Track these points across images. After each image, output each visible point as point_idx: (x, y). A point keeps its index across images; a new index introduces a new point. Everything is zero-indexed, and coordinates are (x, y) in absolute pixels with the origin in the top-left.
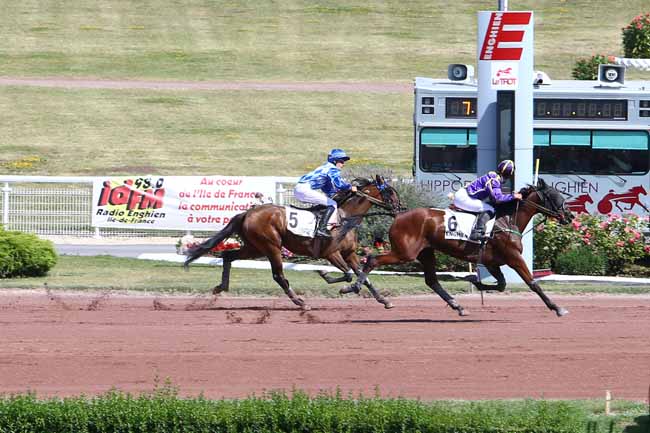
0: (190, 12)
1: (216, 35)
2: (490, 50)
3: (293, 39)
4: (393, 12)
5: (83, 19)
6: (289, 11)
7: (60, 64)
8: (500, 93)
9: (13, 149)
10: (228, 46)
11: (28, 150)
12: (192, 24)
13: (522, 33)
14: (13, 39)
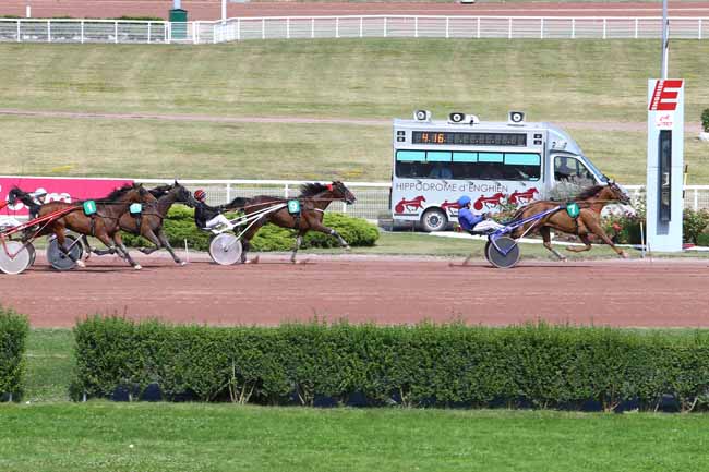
0: (453, 77)
1: (470, 91)
2: (655, 104)
3: (519, 94)
4: (582, 77)
5: (385, 81)
6: (516, 76)
7: (372, 110)
8: (662, 131)
9: (345, 164)
10: (479, 99)
11: (356, 165)
12: (456, 84)
13: (676, 93)
14: (342, 94)
